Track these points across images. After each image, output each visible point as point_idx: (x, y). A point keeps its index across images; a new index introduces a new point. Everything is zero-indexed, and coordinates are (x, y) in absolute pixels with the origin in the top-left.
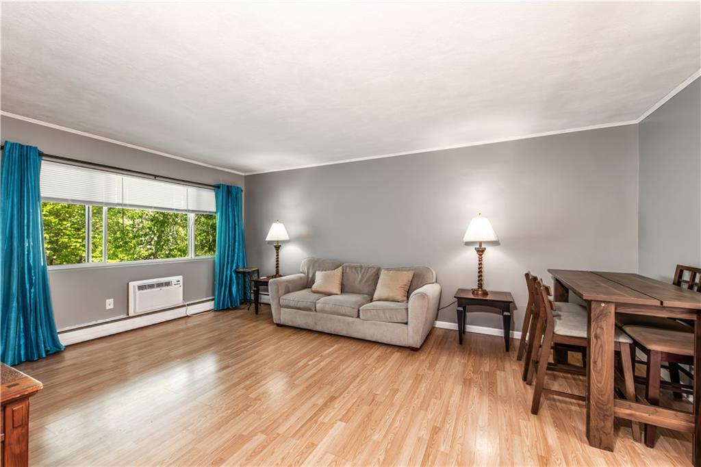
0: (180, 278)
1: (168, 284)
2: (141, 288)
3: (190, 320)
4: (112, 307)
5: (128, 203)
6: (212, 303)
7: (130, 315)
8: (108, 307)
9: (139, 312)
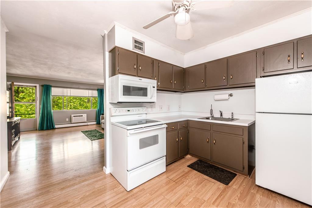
0: (86, 115)
1: (82, 116)
2: (74, 116)
3: (88, 126)
4: (68, 120)
5: (72, 95)
6: (96, 122)
7: (72, 123)
8: (67, 120)
9: (74, 122)
